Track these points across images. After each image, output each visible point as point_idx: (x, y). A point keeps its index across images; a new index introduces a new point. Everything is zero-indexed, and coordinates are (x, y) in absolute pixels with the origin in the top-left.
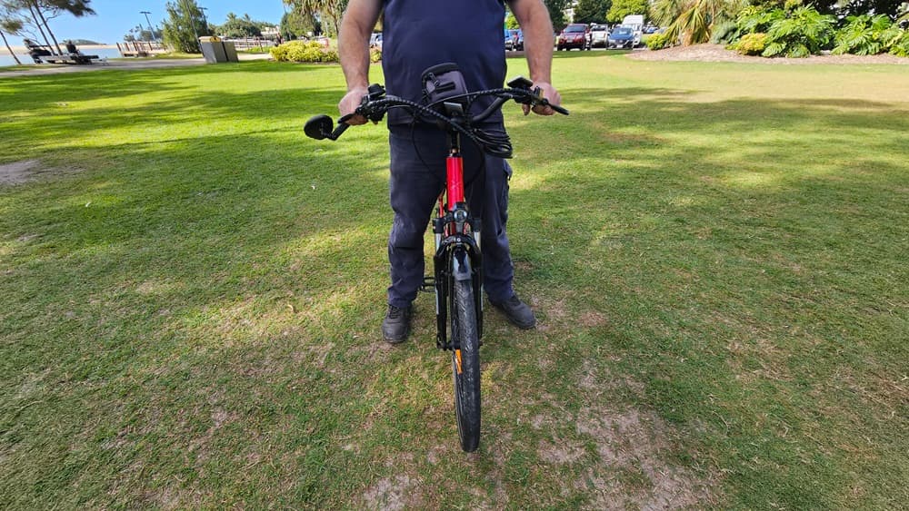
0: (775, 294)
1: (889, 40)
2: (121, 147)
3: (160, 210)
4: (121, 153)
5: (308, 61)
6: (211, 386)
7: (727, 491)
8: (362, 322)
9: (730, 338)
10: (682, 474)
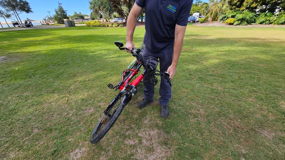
0: (210, 96)
1: (272, 20)
2: (32, 52)
3: (38, 71)
4: (32, 54)
5: (96, 26)
6: (36, 122)
7: (175, 153)
8: (86, 103)
9: (192, 109)
10: (164, 148)
